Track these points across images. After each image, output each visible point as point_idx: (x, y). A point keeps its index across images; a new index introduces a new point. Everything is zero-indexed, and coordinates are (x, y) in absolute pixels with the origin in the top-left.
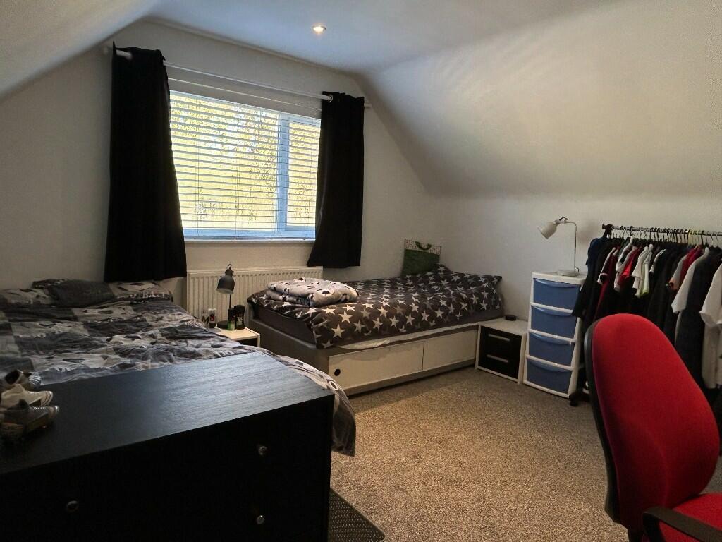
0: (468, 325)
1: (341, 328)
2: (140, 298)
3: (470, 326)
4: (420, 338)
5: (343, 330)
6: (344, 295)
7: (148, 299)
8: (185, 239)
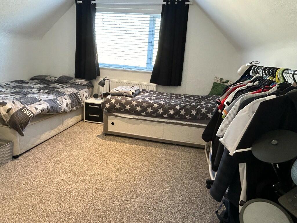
0: (197, 124)
1: (109, 105)
2: (75, 83)
3: (198, 125)
4: (158, 121)
5: (109, 106)
6: (125, 93)
7: (77, 84)
8: (100, 67)
